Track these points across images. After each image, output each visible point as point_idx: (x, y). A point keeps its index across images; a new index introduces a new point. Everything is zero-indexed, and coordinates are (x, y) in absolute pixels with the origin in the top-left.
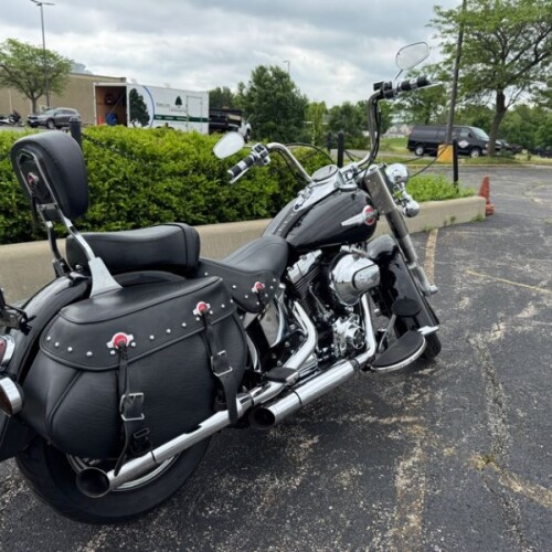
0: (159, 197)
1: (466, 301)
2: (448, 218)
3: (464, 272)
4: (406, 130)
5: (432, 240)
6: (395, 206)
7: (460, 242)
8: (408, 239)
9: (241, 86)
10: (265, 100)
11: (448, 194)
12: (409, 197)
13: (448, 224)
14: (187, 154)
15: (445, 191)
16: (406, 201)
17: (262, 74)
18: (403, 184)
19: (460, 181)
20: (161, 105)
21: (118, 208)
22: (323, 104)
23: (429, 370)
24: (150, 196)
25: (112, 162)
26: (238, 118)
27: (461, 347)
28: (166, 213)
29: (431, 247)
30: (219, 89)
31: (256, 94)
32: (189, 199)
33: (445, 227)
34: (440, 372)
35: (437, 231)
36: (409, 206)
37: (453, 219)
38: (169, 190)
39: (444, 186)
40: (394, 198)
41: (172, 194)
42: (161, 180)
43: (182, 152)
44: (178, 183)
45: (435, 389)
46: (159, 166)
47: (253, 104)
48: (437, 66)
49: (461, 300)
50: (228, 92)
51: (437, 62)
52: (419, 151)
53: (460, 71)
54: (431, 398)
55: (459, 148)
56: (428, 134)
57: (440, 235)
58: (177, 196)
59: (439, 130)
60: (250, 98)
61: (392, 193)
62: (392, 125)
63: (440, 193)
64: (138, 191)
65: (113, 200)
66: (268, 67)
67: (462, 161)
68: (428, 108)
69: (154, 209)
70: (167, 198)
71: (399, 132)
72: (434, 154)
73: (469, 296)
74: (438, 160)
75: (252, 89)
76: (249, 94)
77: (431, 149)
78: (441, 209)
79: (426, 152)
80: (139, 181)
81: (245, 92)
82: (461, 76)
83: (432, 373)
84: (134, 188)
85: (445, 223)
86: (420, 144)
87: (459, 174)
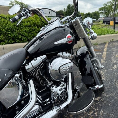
0: (21, 33)
1: (115, 67)
2: (111, 39)
3: (115, 56)
4: (103, 18)
5: (106, 46)
6: (86, 35)
7: (114, 46)
8: (92, 48)
9: (65, 9)
10: (70, 12)
11: (112, 33)
12: (92, 31)
13: (112, 41)
14: (32, 21)
15: (111, 32)
16: (91, 33)
17: (70, 6)
18: (90, 26)
19: (115, 29)
20: (45, 14)
21: (9, 37)
22: (84, 13)
23: (99, 98)
24: (19, 33)
25: (8, 23)
26: (63, 16)
27: (112, 87)
28: (24, 38)
29: (106, 48)
30: (60, 11)
31: (68, 11)
32: (32, 34)
33: (110, 42)
34: (103, 99)
35: (108, 43)
36: (92, 35)
37: (113, 40)
38: (25, 31)
39: (111, 31)
40: (86, 32)
41: (26, 32)
42: (22, 28)
43: (30, 20)
44: (28, 29)
45: (100, 109)
46: (22, 24)
47: (67, 13)
48: (111, 2)
49: (113, 66)
50: (62, 11)
51: (111, 1)
52: (106, 23)
53: (117, 3)
54: (98, 114)
55: (115, 22)
56: (108, 19)
57: (109, 44)
58: (28, 33)
59: (111, 18)
60: (66, 12)
61: (85, 30)
62: (100, 18)
63: (109, 32)
64: (15, 32)
65: (7, 34)
66: (71, 5)
67: (116, 25)
68: (108, 13)
69: (20, 36)
70: (24, 34)
71: (101, 19)
72: (109, 24)
73: (116, 65)
74: (110, 25)
75: (67, 10)
76: (66, 11)
77: (108, 23)
78: (109, 37)
79: (107, 23)
80: (15, 28)
81: (65, 10)
82: (117, 4)
83: (100, 99)
84: (14, 31)
85: (111, 41)
86: (106, 21)
87: (115, 28)
